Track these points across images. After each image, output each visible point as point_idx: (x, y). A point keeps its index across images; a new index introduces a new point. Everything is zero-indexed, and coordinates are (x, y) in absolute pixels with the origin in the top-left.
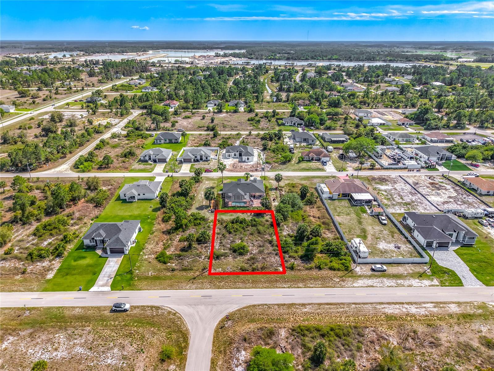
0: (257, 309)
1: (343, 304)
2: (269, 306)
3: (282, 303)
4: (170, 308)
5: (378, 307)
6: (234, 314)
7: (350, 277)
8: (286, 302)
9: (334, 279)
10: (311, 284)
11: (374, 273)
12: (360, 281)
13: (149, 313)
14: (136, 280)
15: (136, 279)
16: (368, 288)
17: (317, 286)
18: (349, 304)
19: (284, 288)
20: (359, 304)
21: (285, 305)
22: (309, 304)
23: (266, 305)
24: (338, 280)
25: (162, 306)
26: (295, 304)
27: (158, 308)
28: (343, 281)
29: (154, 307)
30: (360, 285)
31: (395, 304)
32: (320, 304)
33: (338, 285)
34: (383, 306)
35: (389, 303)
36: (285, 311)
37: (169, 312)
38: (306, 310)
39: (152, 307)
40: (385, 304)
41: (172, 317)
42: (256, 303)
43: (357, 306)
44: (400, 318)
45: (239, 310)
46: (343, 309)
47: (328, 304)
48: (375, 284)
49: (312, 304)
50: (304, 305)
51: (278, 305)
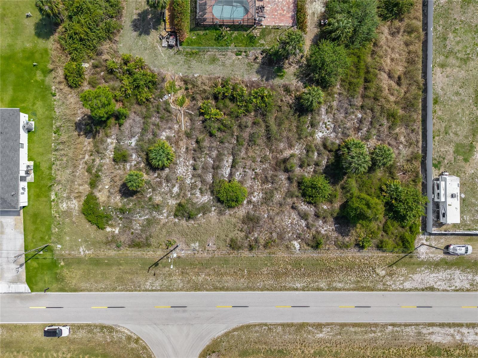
0: (252, 332)
1: (376, 325)
2: (270, 327)
3: (289, 321)
4: (128, 330)
5: (424, 331)
6: (220, 341)
7: (404, 265)
8: (295, 321)
9: (378, 271)
10: (339, 282)
11: (446, 256)
12: (417, 277)
13: (99, 337)
14: (62, 266)
15: (62, 264)
16: (425, 293)
17: (347, 287)
18: (385, 326)
19: (297, 289)
20: (400, 325)
21: (292, 325)
22: (328, 324)
23: (266, 325)
24: (384, 272)
25: (115, 325)
26: (308, 324)
27: (110, 329)
28: (391, 275)
29: (105, 327)
30: (415, 285)
31: (450, 327)
32: (343, 325)
33: (380, 286)
34: (431, 330)
35: (442, 325)
36: (291, 337)
37: (129, 338)
38: (321, 335)
39: (102, 327)
40: (437, 326)
41: (134, 345)
42: (252, 321)
43: (395, 329)
44: (446, 351)
45: (227, 334)
46: (373, 334)
47: (355, 325)
48: (439, 283)
49: (332, 324)
50: (319, 326)
51: (283, 325)
